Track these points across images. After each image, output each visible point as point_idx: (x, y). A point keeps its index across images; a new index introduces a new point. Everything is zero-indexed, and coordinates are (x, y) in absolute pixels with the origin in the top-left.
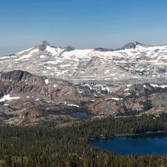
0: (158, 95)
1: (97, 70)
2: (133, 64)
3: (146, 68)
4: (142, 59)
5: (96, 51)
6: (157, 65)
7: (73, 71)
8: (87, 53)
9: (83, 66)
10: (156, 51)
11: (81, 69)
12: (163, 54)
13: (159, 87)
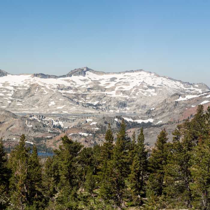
0: (138, 131)
1: (38, 101)
2: (84, 96)
3: (100, 101)
4: (95, 90)
5: (35, 78)
6: (115, 98)
7: (8, 103)
8: (23, 80)
9: (19, 96)
10: (113, 79)
11: (16, 99)
12: (122, 84)
13: (134, 121)
